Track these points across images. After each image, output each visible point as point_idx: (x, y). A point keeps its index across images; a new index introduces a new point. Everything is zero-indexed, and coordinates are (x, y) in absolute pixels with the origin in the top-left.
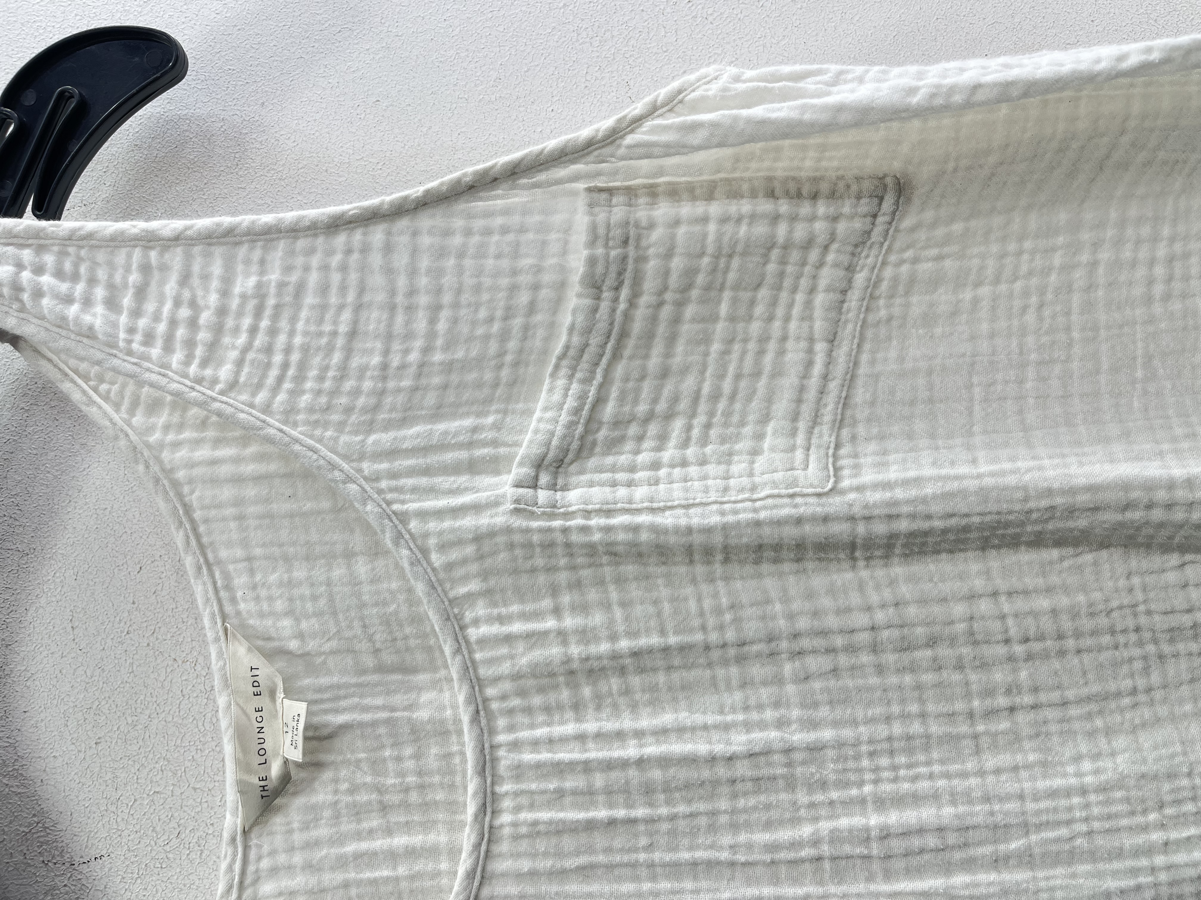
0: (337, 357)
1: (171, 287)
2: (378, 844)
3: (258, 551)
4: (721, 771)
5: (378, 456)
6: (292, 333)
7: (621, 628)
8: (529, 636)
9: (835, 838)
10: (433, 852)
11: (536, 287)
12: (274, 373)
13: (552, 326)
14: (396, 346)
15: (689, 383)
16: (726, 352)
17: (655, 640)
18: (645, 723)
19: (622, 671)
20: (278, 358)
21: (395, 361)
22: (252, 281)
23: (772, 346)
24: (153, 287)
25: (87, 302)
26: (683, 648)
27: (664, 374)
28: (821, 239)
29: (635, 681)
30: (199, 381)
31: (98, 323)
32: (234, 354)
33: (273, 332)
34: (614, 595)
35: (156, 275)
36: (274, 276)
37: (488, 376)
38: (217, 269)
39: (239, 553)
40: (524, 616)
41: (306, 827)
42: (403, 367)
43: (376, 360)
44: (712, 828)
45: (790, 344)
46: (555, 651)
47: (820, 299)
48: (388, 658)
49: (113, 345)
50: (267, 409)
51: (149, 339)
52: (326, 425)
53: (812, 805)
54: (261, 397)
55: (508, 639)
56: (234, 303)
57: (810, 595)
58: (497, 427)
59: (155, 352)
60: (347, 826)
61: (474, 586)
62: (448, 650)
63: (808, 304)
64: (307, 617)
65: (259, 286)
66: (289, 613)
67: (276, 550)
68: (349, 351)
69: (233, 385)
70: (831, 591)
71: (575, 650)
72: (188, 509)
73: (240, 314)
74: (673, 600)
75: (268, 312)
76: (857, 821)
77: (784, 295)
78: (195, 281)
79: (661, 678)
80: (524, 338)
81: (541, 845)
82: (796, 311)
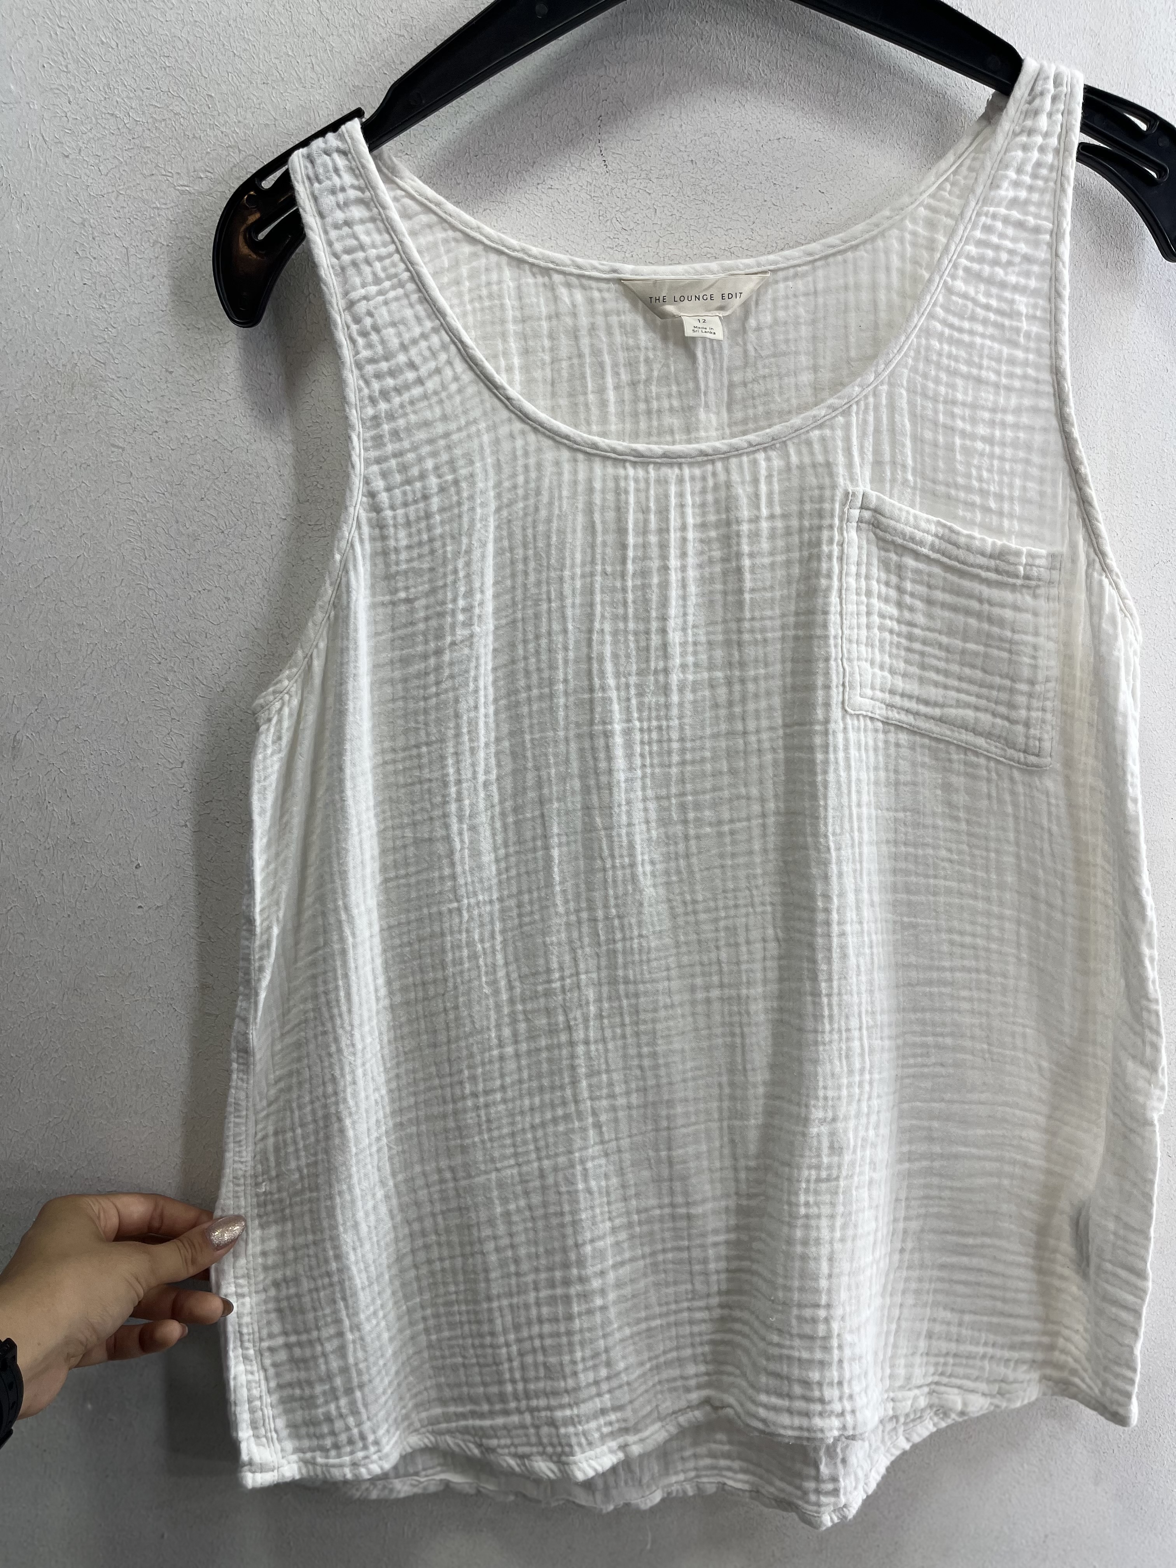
0: (964, 368)
1: (1023, 248)
2: (610, 381)
3: (821, 300)
4: (654, 625)
5: (891, 396)
6: (983, 336)
7: (758, 561)
8: (757, 496)
9: (606, 701)
10: (604, 419)
11: (1001, 514)
12: (956, 321)
13: (972, 523)
14: (967, 412)
15: (920, 619)
16: (940, 646)
17: (748, 584)
18: (691, 573)
19: (725, 560)
20: (966, 325)
21: (957, 410)
22: (1023, 309)
23: (940, 678)
24: (1024, 235)
25: (1016, 184)
26: (740, 604)
27: (930, 602)
28: (1014, 715)
29: (718, 569)
30: (955, 266)
31: (1002, 192)
32: (972, 291)
33: (985, 322)
34: (780, 558)
35: (1032, 237)
36: (1024, 325)
37: (941, 477)
38: (1033, 283)
39: (820, 286)
40: (770, 494)
41: (622, 326)
42: (953, 416)
43: (960, 396)
44: (615, 618)
45: (941, 691)
46: (745, 513)
47: (970, 714)
48: (739, 392)
49: (986, 201)
50: (932, 316)
51: (988, 229)
52: (916, 359)
53: (627, 686)
54: (939, 311)
55: (756, 481)
56: (1008, 294)
57: (768, 694)
58: (905, 482)
59: (978, 234)
60: (621, 356)
61: (794, 459)
62: (752, 437)
63: (967, 705)
64: (773, 335)
65: (1019, 314)
66: (776, 321)
67: (821, 314)
68: (967, 377)
69: (949, 290)
70: (770, 708)
71: (745, 527)
72: (854, 248)
73: (1000, 298)
74: (773, 600)
75: (999, 319)
76: (617, 716)
77: (974, 689)
78: (1025, 267)
79: (719, 587)
80: (966, 503)
81: (610, 497)
82: (963, 696)
